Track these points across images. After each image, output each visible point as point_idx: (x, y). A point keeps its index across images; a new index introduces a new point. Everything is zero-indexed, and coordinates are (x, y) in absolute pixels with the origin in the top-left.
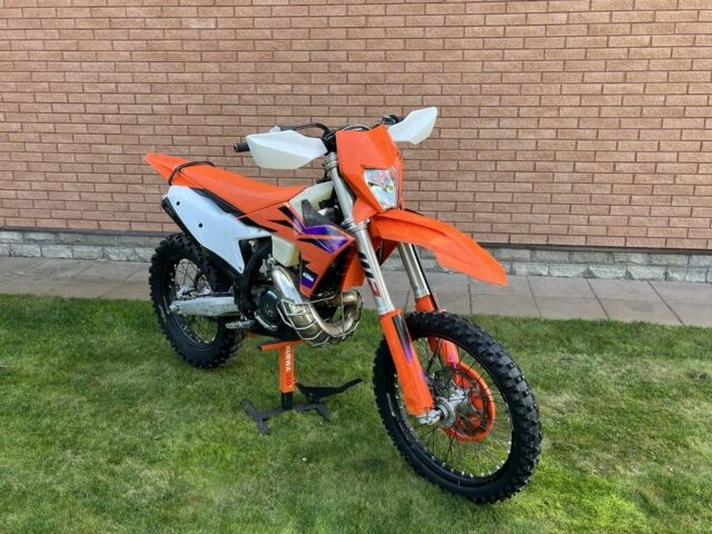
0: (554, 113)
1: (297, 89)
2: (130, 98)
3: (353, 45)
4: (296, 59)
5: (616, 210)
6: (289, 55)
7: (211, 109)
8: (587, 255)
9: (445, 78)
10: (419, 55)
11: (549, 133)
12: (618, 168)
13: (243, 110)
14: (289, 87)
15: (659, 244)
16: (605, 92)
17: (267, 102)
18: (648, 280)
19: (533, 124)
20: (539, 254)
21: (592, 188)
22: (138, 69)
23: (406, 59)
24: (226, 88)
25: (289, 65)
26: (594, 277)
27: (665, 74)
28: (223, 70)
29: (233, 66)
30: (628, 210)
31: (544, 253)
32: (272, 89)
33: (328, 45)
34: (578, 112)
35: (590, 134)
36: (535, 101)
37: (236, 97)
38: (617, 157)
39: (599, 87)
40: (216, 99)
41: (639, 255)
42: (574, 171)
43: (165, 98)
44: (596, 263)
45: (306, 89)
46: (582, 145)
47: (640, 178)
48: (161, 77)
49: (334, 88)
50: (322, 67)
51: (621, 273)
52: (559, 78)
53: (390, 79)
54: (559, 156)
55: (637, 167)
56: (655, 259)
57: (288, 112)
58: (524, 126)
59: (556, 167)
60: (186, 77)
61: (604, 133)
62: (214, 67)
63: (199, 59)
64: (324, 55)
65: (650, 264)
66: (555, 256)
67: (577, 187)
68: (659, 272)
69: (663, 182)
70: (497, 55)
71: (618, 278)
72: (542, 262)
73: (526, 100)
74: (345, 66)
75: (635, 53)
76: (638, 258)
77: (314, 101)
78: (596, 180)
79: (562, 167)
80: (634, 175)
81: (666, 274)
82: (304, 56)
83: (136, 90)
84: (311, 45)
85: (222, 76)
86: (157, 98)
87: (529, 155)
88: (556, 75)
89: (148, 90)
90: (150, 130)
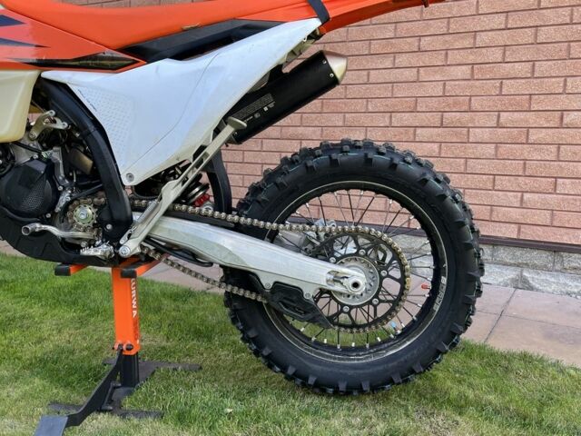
0: (467, 42)
5: (565, 186)
11: (463, 71)
12: (567, 120)
16: (543, 4)
19: (438, 60)
21: (526, 151)
26: (531, 288)
34: (502, 38)
35: (522, 69)
38: (564, 102)
42: (499, 126)
44: (535, 267)
46: (509, 87)
54: (476, 104)
58: (427, 62)
59: (472, 120)
71: (569, 294)
73: (429, 26)
78: (532, 138)
79: (481, 119)
87: (434, 103)
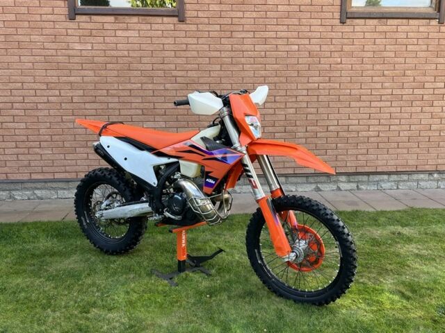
0: (294, 99)
1: (145, 86)
2: (32, 92)
3: (179, 61)
4: (144, 68)
5: (329, 152)
6: (140, 66)
7: (88, 99)
8: (316, 178)
9: (233, 80)
10: (218, 67)
11: (292, 111)
12: (329, 129)
13: (110, 99)
14: (140, 85)
15: (353, 170)
16: (320, 87)
17: (126, 94)
18: (349, 190)
19: (283, 106)
20: (290, 179)
21: (316, 140)
22: (37, 74)
23: (210, 69)
24: (99, 86)
25: (139, 72)
26: (321, 190)
27: (349, 78)
28: (97, 75)
29: (103, 72)
30: (336, 152)
31: (293, 178)
32: (129, 86)
33: (164, 61)
34: (306, 99)
35: (313, 110)
36: (283, 93)
37: (105, 91)
38: (328, 123)
39: (317, 85)
40: (92, 93)
41: (343, 177)
42: (306, 131)
43: (57, 92)
44: (321, 183)
45: (150, 86)
46: (310, 117)
47: (341, 134)
48: (55, 79)
49: (168, 86)
50: (160, 73)
51: (335, 187)
52: (295, 81)
53: (202, 81)
54: (298, 123)
55: (339, 128)
56: (352, 178)
57: (139, 100)
58: (278, 106)
59: (297, 129)
60: (72, 79)
61: (321, 110)
62: (91, 73)
63: (81, 68)
64: (161, 66)
65: (349, 182)
66: (299, 180)
67: (309, 140)
68: (354, 186)
69: (352, 136)
70: (262, 68)
71: (333, 190)
72: (292, 183)
73: (279, 92)
74: (175, 73)
75: (334, 67)
76: (343, 178)
77: (156, 93)
78: (318, 135)
79: (300, 129)
80: (338, 132)
81: (358, 186)
82: (149, 67)
83: (36, 87)
84: (154, 60)
85: (96, 79)
86: (51, 93)
87: (282, 123)
88: (294, 79)
89: (45, 87)
90: (46, 112)
